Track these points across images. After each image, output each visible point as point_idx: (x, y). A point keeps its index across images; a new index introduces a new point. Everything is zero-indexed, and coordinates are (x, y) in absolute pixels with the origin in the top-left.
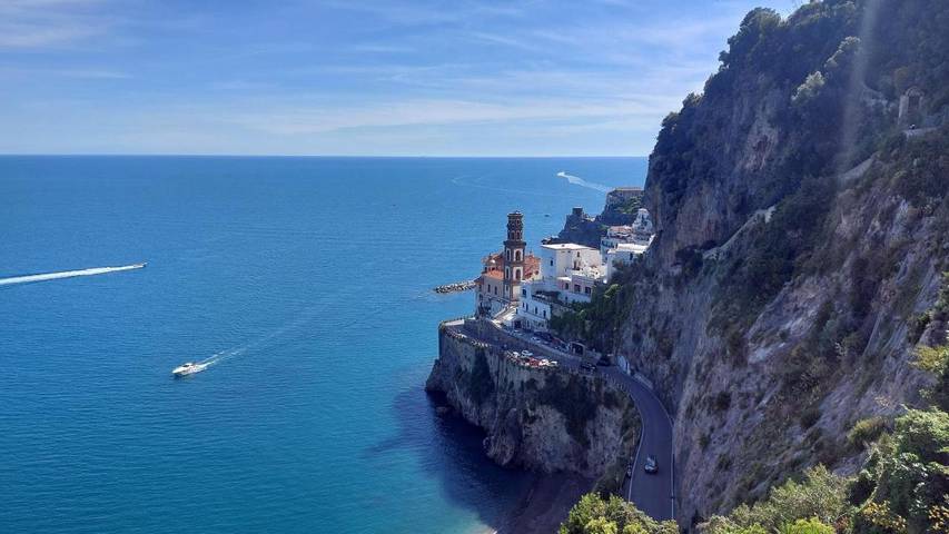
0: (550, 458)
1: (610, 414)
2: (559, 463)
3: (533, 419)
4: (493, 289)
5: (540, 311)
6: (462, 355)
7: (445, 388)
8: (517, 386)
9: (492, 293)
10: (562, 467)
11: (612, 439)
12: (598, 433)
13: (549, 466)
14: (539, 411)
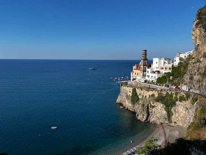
0: (159, 119)
1: (181, 103)
2: (162, 121)
3: (153, 107)
4: (137, 74)
5: (154, 76)
6: (128, 91)
7: (122, 102)
8: (148, 97)
9: (136, 75)
10: (163, 122)
11: (181, 112)
12: (176, 110)
13: (158, 122)
14: (155, 104)
